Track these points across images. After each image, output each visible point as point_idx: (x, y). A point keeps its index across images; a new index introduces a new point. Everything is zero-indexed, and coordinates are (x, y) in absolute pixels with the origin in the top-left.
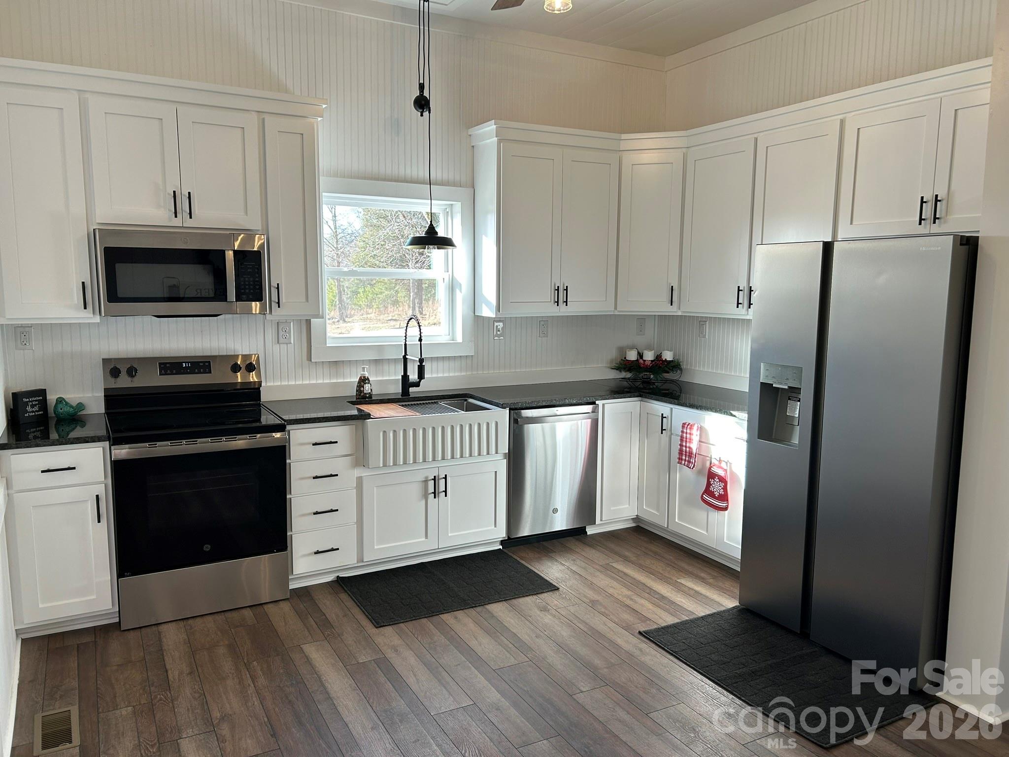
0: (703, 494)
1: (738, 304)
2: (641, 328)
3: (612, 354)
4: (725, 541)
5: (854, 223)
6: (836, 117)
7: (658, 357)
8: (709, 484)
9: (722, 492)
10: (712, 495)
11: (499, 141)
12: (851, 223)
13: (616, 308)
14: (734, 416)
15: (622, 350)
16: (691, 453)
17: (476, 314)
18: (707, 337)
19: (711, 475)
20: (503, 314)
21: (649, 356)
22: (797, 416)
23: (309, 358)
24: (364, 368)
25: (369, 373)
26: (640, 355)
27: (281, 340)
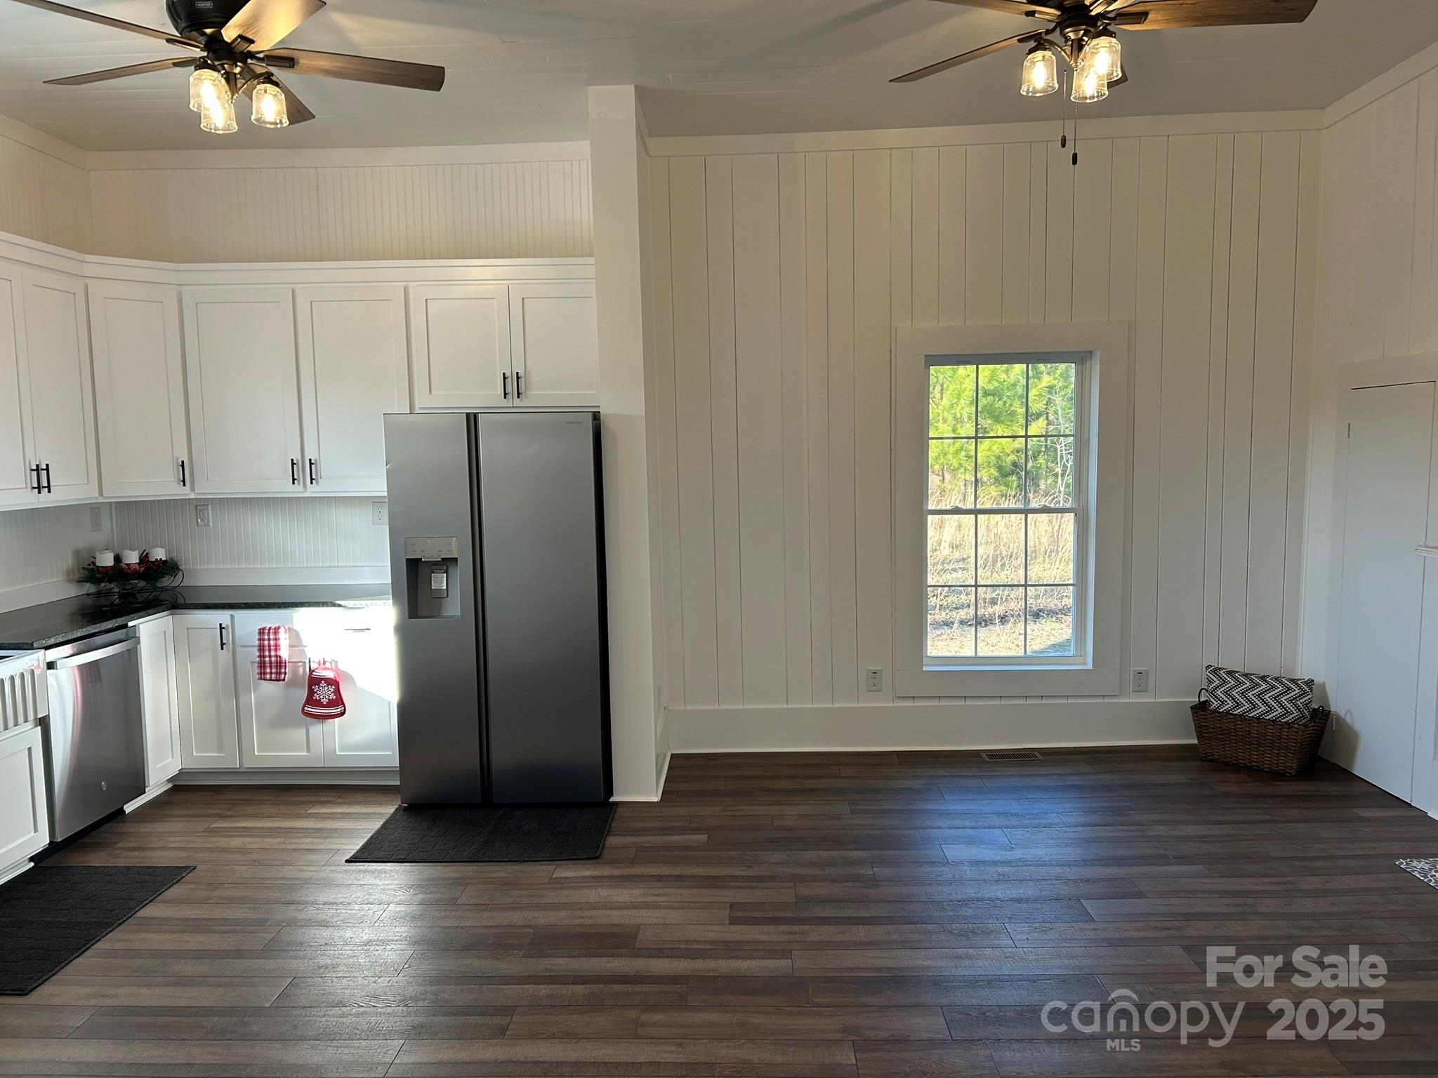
0: (304, 706)
1: (294, 479)
2: (97, 526)
4: (338, 753)
5: (433, 393)
6: (400, 283)
7: (144, 559)
8: (311, 693)
9: (332, 697)
10: (319, 704)
12: (430, 393)
13: (102, 494)
14: (340, 606)
16: (280, 664)
18: (211, 524)
19: (314, 681)
21: (132, 558)
22: (445, 588)
26: (118, 559)
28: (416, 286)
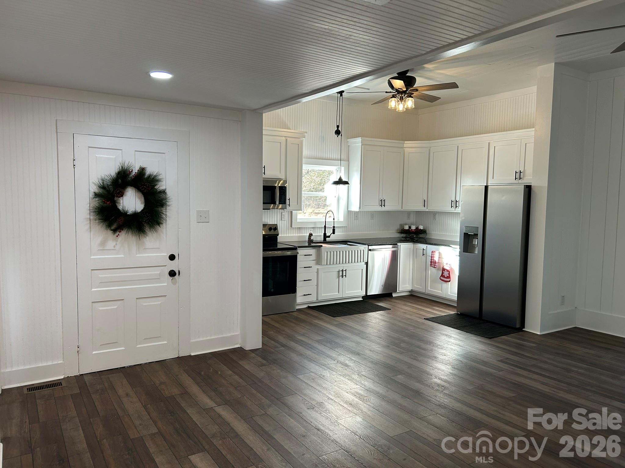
0: (440, 277)
1: (452, 206)
2: (409, 217)
3: (397, 227)
4: (449, 294)
5: (494, 178)
6: (486, 142)
7: (417, 228)
8: (443, 273)
9: (448, 275)
10: (444, 277)
11: (362, 145)
12: (493, 178)
13: (402, 208)
14: (451, 247)
15: (402, 226)
16: (435, 262)
17: (348, 210)
18: (437, 220)
19: (444, 270)
20: (361, 210)
21: (413, 228)
22: (476, 244)
23: (291, 226)
24: (311, 230)
25: (313, 232)
26: (410, 227)
27: (282, 219)
28: (493, 142)
